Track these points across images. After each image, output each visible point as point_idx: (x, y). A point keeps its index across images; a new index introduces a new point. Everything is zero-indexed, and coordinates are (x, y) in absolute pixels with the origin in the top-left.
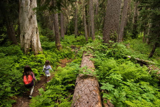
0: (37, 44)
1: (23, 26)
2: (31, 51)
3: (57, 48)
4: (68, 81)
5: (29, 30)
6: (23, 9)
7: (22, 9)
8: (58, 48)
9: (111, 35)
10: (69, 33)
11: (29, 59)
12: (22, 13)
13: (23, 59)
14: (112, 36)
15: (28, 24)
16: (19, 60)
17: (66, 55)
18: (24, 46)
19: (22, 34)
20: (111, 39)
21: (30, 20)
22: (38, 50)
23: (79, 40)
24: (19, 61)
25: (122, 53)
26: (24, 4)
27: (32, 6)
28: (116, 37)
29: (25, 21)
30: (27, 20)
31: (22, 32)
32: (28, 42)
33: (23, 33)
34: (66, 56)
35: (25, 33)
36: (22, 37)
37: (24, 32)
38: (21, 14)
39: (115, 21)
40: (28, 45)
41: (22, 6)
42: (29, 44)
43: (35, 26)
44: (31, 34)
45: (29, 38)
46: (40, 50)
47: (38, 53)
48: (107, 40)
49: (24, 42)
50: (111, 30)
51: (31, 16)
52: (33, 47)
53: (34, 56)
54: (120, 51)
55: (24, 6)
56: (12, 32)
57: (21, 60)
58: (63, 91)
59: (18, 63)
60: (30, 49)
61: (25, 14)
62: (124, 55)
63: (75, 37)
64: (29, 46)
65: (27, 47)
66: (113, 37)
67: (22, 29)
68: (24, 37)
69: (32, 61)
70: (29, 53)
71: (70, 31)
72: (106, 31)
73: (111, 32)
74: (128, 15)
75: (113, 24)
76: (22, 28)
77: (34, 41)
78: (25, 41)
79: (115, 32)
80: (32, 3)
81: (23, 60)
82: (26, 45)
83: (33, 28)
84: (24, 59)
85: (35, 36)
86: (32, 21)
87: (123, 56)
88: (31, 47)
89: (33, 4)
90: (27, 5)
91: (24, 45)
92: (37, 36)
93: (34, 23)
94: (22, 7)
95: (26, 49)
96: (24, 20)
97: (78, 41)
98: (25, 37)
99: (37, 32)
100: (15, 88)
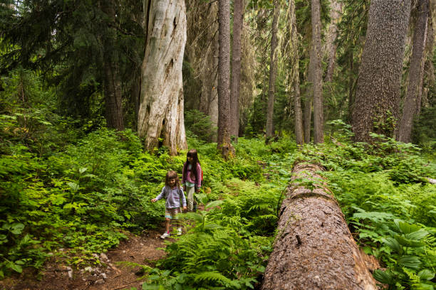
0: (178, 130)
1: (149, 83)
2: (160, 144)
3: (223, 153)
4: (259, 207)
5: (162, 93)
6: (156, 44)
7: (154, 43)
8: (225, 154)
9: (376, 121)
10: (249, 131)
11: (155, 163)
12: (152, 54)
13: (143, 159)
14: (379, 123)
15: (162, 80)
16: (133, 162)
17: (245, 172)
18: (146, 131)
19: (145, 103)
20: (375, 130)
21: (167, 71)
22: (179, 147)
23: (277, 149)
24: (132, 164)
25: (411, 171)
26: (159, 32)
27: (176, 36)
28: (391, 125)
29: (155, 72)
30: (162, 68)
31: (146, 97)
32: (158, 122)
33: (147, 100)
34: (245, 174)
35: (153, 101)
36: (145, 110)
37: (151, 97)
38: (149, 55)
39: (387, 82)
40: (155, 130)
41: (153, 36)
42: (158, 128)
43: (177, 84)
44: (167, 103)
45: (161, 113)
46: (182, 147)
47: (178, 153)
48: (363, 134)
49: (148, 123)
50: (375, 108)
51: (172, 60)
52: (167, 136)
53: (168, 156)
54: (404, 165)
55: (159, 35)
56: (115, 105)
57: (137, 162)
58: (245, 229)
59: (131, 167)
60: (161, 139)
61: (159, 55)
62: (416, 175)
63: (267, 142)
64: (158, 132)
65: (154, 135)
66: (380, 126)
67: (148, 90)
68: (149, 109)
69: (162, 168)
70: (156, 149)
71: (253, 127)
72: (362, 108)
73: (377, 112)
74: (426, 89)
75: (380, 92)
76: (148, 87)
77: (171, 120)
78: (151, 121)
79: (388, 111)
80: (177, 29)
81: (141, 161)
82: (151, 129)
83: (173, 90)
84: (145, 160)
85: (176, 109)
86: (172, 72)
87: (414, 177)
88: (162, 136)
89: (178, 33)
90: (165, 35)
91: (148, 128)
92: (179, 111)
93: (176, 77)
94: (154, 39)
95: (149, 140)
96: (155, 69)
97: (274, 151)
98: (151, 110)
99: (179, 101)
100: (126, 212)
